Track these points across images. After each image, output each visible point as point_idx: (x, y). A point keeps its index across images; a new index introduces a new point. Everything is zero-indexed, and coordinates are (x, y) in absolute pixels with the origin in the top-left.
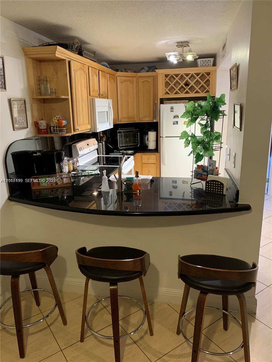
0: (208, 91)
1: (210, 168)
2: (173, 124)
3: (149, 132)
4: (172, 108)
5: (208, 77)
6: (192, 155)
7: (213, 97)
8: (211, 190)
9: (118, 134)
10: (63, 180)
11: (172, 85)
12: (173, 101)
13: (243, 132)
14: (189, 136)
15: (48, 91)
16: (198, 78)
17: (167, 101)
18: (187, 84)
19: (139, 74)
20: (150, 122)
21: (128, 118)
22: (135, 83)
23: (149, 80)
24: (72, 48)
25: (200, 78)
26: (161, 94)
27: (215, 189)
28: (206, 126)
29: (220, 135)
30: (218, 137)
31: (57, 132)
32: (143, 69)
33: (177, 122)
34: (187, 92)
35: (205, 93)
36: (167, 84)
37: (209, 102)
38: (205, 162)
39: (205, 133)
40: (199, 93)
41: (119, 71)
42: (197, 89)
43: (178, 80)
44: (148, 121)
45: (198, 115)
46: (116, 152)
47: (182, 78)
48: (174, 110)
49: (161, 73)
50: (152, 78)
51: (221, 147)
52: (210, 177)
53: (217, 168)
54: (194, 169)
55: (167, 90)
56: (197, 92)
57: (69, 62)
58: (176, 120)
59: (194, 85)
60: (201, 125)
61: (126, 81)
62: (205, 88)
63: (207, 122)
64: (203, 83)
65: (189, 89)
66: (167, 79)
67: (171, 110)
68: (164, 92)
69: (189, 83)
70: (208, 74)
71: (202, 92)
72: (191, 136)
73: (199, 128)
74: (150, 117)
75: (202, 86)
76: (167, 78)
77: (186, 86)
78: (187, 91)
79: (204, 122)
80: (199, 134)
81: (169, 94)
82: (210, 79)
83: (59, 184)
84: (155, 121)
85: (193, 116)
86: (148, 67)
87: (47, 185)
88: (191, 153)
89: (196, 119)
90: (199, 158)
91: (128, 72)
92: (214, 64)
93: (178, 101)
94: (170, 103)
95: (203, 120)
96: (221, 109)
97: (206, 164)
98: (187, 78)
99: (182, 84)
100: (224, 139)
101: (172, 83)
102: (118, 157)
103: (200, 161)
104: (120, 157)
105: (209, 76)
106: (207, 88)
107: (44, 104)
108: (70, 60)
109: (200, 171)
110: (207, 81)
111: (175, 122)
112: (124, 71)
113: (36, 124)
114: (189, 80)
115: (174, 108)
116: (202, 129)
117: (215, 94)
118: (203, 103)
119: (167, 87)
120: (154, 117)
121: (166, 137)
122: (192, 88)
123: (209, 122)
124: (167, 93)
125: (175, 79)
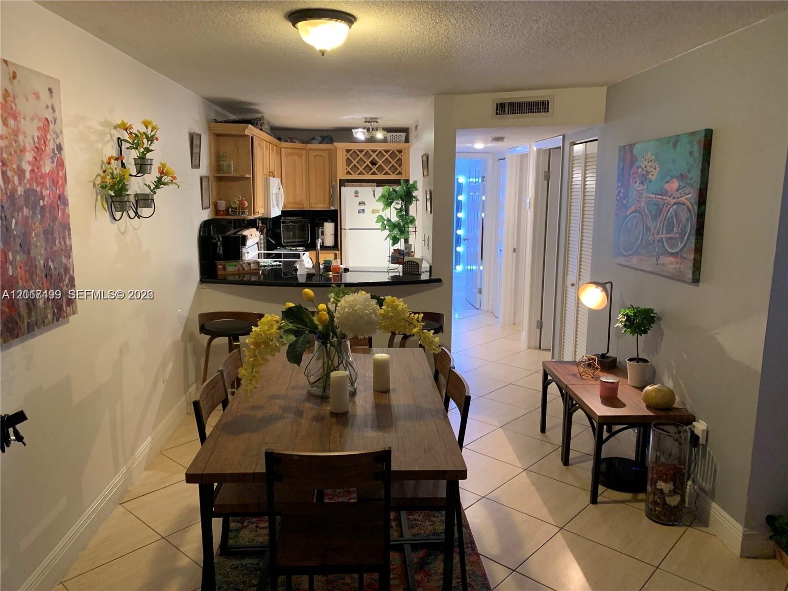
0: (400, 173)
1: (405, 251)
2: (359, 213)
3: (325, 223)
4: (356, 192)
5: (399, 156)
6: (388, 239)
7: (407, 181)
8: (407, 271)
9: (282, 225)
10: (250, 266)
11: (355, 162)
12: (357, 184)
13: (432, 215)
14: (384, 220)
15: (231, 169)
16: (387, 156)
17: (349, 184)
18: (374, 163)
19: (310, 146)
20: (324, 209)
21: (295, 203)
22: (304, 157)
23: (323, 154)
24: (257, 125)
25: (389, 156)
26: (341, 174)
27: (412, 269)
28: (401, 210)
29: (414, 219)
30: (413, 221)
31: (239, 213)
32: (313, 139)
33: (364, 210)
34: (374, 173)
35: (396, 175)
36: (348, 162)
37: (403, 187)
38: (401, 245)
39: (400, 216)
40: (389, 174)
41: (282, 141)
42: (387, 169)
43: (363, 157)
44: (322, 208)
45: (393, 200)
46: (280, 249)
47: (367, 154)
48: (359, 195)
49: (341, 147)
50: (327, 152)
51: (415, 232)
52: (407, 259)
53: (413, 252)
54: (391, 254)
55: (349, 169)
56: (387, 173)
57: (252, 138)
58: (362, 207)
59: (382, 164)
60: (396, 209)
61: (292, 154)
62: (397, 169)
63: (402, 206)
64: (393, 163)
65: (376, 169)
66: (348, 156)
67: (356, 195)
68: (346, 171)
69: (376, 161)
70: (400, 151)
71: (393, 173)
72: (387, 220)
73: (394, 212)
74: (325, 203)
75: (393, 166)
76: (348, 153)
77: (373, 166)
78: (374, 171)
79: (399, 206)
80: (395, 219)
81: (351, 174)
82: (402, 158)
83: (246, 270)
84: (332, 208)
85: (388, 201)
86: (321, 137)
87: (233, 270)
88: (388, 237)
89: (391, 203)
90: (395, 240)
91: (295, 142)
92: (407, 140)
93: (363, 184)
94: (353, 186)
95: (397, 204)
96: (414, 194)
97: (402, 248)
98: (374, 155)
99: (368, 162)
100: (418, 223)
101: (361, 167)
102: (281, 253)
103: (397, 244)
104: (284, 253)
105: (401, 154)
106: (400, 169)
107: (221, 183)
108: (252, 136)
109: (397, 255)
110: (399, 159)
111: (361, 211)
112: (289, 140)
113: (216, 205)
114: (376, 158)
115: (359, 192)
116: (397, 213)
117: (409, 177)
118: (398, 188)
119: (348, 165)
120: (332, 203)
121: (349, 229)
122: (380, 169)
123: (404, 206)
124: (348, 173)
125: (358, 156)
